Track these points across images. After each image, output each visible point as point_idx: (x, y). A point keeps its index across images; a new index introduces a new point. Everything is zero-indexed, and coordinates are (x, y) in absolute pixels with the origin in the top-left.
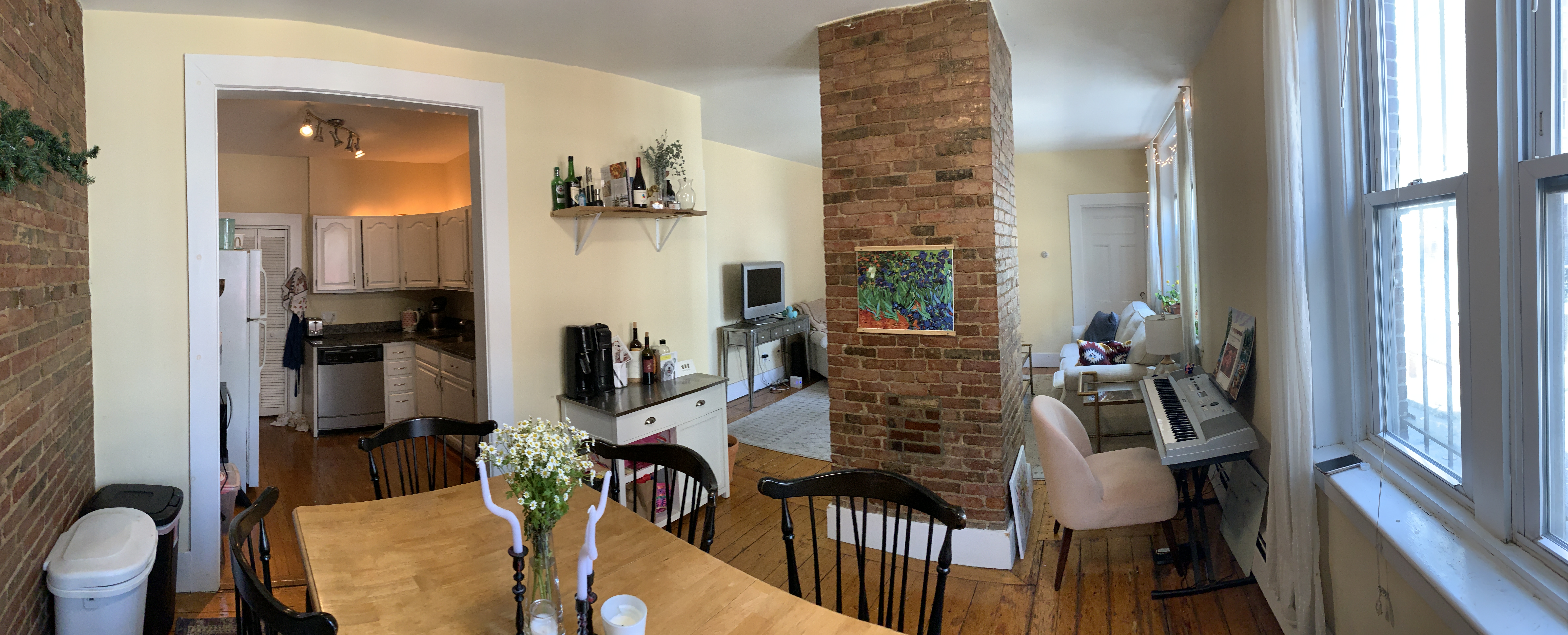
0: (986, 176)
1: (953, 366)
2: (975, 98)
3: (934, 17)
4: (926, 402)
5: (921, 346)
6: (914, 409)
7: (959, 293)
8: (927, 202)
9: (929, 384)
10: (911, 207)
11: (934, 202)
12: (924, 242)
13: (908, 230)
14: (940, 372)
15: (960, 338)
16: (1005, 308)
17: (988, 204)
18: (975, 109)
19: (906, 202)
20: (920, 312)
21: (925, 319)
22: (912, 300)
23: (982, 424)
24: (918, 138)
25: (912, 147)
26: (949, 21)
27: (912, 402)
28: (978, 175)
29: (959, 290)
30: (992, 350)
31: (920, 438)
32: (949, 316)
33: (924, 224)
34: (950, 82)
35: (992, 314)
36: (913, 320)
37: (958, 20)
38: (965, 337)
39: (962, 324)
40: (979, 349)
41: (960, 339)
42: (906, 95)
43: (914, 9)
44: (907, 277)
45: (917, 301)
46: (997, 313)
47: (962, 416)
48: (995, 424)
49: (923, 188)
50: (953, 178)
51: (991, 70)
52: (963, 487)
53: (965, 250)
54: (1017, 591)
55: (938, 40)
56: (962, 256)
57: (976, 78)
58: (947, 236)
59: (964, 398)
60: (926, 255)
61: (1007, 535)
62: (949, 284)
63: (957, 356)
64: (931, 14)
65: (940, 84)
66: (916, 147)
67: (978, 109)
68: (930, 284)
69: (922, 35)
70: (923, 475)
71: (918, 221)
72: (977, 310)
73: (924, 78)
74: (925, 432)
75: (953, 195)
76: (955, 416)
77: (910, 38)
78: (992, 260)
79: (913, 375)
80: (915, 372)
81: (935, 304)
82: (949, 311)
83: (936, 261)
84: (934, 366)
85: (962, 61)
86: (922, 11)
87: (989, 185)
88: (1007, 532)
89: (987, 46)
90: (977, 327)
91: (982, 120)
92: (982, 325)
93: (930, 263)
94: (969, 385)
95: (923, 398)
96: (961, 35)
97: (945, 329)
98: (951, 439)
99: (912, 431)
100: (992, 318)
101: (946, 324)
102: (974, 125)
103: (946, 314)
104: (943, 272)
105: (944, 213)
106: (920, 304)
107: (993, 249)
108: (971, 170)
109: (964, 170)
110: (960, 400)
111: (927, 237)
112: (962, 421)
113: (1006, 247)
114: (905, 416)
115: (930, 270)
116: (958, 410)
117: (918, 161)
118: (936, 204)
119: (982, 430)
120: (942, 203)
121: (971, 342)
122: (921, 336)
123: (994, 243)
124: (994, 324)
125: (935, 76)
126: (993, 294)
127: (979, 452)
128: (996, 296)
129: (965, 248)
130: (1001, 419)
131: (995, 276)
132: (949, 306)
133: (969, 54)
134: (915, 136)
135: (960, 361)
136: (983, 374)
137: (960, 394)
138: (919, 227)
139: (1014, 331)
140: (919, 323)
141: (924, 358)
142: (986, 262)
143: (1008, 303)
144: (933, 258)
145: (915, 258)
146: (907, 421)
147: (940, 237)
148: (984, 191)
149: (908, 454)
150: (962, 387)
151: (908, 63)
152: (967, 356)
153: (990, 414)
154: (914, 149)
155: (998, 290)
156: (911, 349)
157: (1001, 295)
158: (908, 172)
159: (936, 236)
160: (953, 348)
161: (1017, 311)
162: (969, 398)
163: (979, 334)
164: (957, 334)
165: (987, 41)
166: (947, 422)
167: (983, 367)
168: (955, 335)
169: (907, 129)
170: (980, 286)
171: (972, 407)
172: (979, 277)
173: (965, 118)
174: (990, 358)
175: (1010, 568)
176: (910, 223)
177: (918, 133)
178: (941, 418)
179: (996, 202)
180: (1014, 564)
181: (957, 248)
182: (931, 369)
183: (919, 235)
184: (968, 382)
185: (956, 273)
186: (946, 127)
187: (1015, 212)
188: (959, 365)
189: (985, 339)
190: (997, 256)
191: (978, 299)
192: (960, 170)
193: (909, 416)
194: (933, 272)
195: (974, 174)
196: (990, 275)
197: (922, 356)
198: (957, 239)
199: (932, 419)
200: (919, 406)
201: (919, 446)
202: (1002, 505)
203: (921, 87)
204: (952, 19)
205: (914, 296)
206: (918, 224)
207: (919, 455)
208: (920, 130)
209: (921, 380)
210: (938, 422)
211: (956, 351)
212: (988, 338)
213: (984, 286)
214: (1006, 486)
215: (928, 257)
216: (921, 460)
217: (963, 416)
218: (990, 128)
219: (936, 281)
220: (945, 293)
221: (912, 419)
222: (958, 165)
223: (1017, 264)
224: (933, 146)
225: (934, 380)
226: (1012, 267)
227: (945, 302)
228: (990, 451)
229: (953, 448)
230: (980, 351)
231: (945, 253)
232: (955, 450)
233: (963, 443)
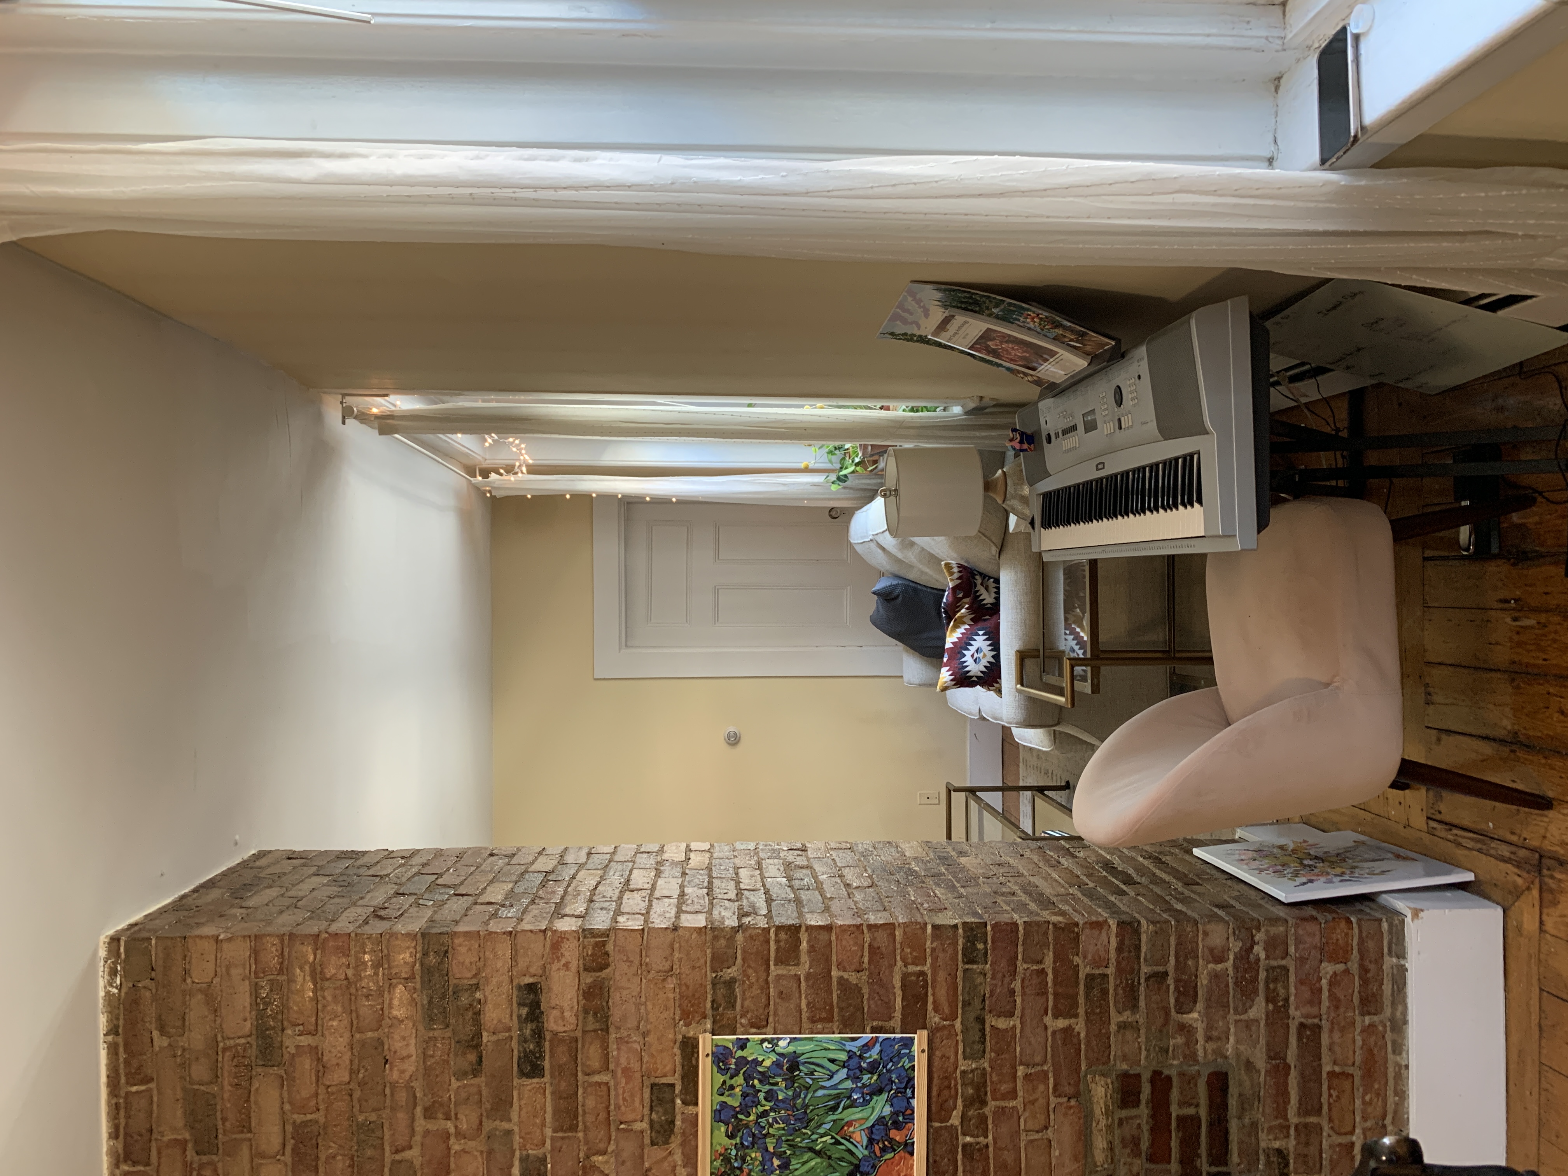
0: (538, 947)
1: (1005, 1038)
2: (350, 972)
3: (142, 1082)
4: (1098, 1109)
5: (955, 1120)
6: (1117, 1142)
7: (821, 1020)
8: (591, 1103)
9: (1052, 1098)
10: (602, 1146)
11: (591, 1084)
12: (691, 1109)
13: (658, 1153)
14: (1021, 1071)
15: (934, 1019)
16: (858, 896)
17: (604, 944)
18: (376, 974)
19: (587, 1157)
20: (869, 1124)
21: (887, 1110)
22: (838, 1143)
23: (1145, 969)
24: (432, 1126)
25: (452, 1140)
26: (160, 1042)
27: (1100, 1143)
28: (532, 970)
29: (812, 1020)
30: (961, 942)
31: (1189, 1124)
32: (877, 1048)
33: (646, 1111)
34: (305, 1041)
35: (873, 939)
36: (891, 1140)
37: (159, 1018)
38: (930, 1007)
39: (898, 1015)
40: (960, 974)
41: (937, 1019)
42: (323, 1157)
43: (114, 1135)
44: (780, 1156)
45: (841, 1130)
46: (871, 927)
47: (1127, 1016)
48: (1144, 938)
49: (555, 1112)
50: (538, 1034)
51: (286, 930)
52: (1308, 1016)
53: (715, 1005)
54: (1555, 903)
55: (200, 1071)
56: (729, 1013)
57: (301, 968)
58: (677, 1051)
59: (1081, 1011)
60: (723, 1104)
61: (1416, 913)
62: (800, 1048)
63: (978, 1026)
64: (134, 1089)
65: (307, 1067)
66: (452, 1130)
67: (377, 965)
68: (796, 1096)
69: (179, 1113)
70: (1286, 1119)
71: (638, 1126)
72: (864, 975)
73: (287, 1107)
74: (1175, 1110)
75: (579, 1034)
76: (1129, 1035)
77: (182, 1144)
78: (740, 937)
79: (1032, 1141)
80: (1023, 1136)
81: (849, 1084)
82: (867, 1047)
83: (740, 1080)
84: (1004, 1088)
85: (259, 1004)
86: (122, 1113)
87: (558, 940)
88: (1409, 916)
89: (229, 940)
90: (905, 977)
91: (404, 957)
92: (900, 963)
93: (744, 1095)
94: (1051, 997)
95: (1088, 1117)
96: (197, 1009)
97: (911, 1058)
98: (1187, 1044)
99: (1174, 1144)
100: (882, 938)
101: (900, 1056)
102: (411, 978)
103: (874, 1054)
104: (767, 1063)
105: (622, 1057)
106: (849, 1124)
107: (713, 931)
108: (520, 987)
109: (520, 1005)
110: (1088, 1021)
111: (678, 1101)
112: (1140, 1018)
113: (710, 888)
114: (1139, 1164)
115: (761, 1096)
116: (1113, 1028)
117: (488, 1125)
118: (596, 1078)
119: (1161, 969)
120: (596, 1064)
121: (942, 993)
122: (929, 1119)
123: (700, 931)
124: (898, 933)
125: (286, 1081)
126: (823, 936)
127: (1215, 976)
128: (828, 928)
129: (709, 1005)
130: (1130, 924)
131: (779, 928)
132: (854, 1047)
133: (245, 988)
134: (427, 1132)
135: (991, 1021)
136: (1021, 966)
137: (1073, 1021)
138: (652, 1123)
139: (914, 866)
140: (897, 1125)
141: (987, 1110)
142: (744, 952)
143: (847, 886)
144: (732, 1088)
145: (731, 1136)
146: (1151, 1159)
147: (679, 1068)
148: (571, 953)
149: (1235, 1158)
150: (1056, 1016)
151: (245, 1152)
152: (977, 1002)
153: (1119, 949)
154: (459, 1134)
155: (813, 923)
156: (965, 1146)
157: (827, 909)
158: (513, 1152)
159: (676, 1080)
160: (960, 1038)
161: (865, 855)
162: (1081, 1000)
163: (922, 973)
164: (924, 1028)
165: (216, 939)
166: (1144, 1053)
167: (1003, 963)
168: (925, 1033)
169: (407, 1154)
170: (804, 968)
171: (1105, 992)
172: (782, 971)
173: (396, 1002)
174: (980, 946)
175: (1500, 911)
176: (642, 1147)
177: (421, 1124)
178: (1136, 1070)
179: (600, 921)
180: (1489, 898)
181: (709, 1026)
182: (1013, 1094)
183: (672, 1122)
184: (1043, 1000)
185: (769, 1028)
186: (412, 1049)
187: (627, 850)
188: (1002, 1023)
189: (935, 959)
190: (731, 921)
191: (835, 973)
192: (519, 1016)
193: (1136, 1153)
194: (768, 1087)
195: (529, 980)
196: (777, 941)
197: (983, 1119)
198: (687, 1025)
199: (1139, 1093)
200: (1109, 1127)
201: (1211, 1125)
202: (1343, 924)
203: (309, 1117)
204: (156, 1034)
205: (827, 1139)
206: (645, 1125)
207: (1234, 1126)
208: (413, 1120)
209: (1043, 1123)
210: (1146, 1076)
211: (965, 1030)
212: (933, 950)
213: (804, 958)
214: (1295, 911)
215: (730, 1101)
216: (1247, 1121)
217: (1128, 1013)
218: (423, 935)
219: (791, 1081)
220: (820, 1057)
221: (1145, 1145)
222: (506, 1020)
223: (752, 846)
224: (455, 1084)
225: (1041, 1088)
226: (759, 863)
227: (843, 1056)
228: (1211, 950)
229: (1209, 1039)
230: (966, 971)
231: (721, 1058)
232: (1215, 1034)
233: (1195, 1015)
